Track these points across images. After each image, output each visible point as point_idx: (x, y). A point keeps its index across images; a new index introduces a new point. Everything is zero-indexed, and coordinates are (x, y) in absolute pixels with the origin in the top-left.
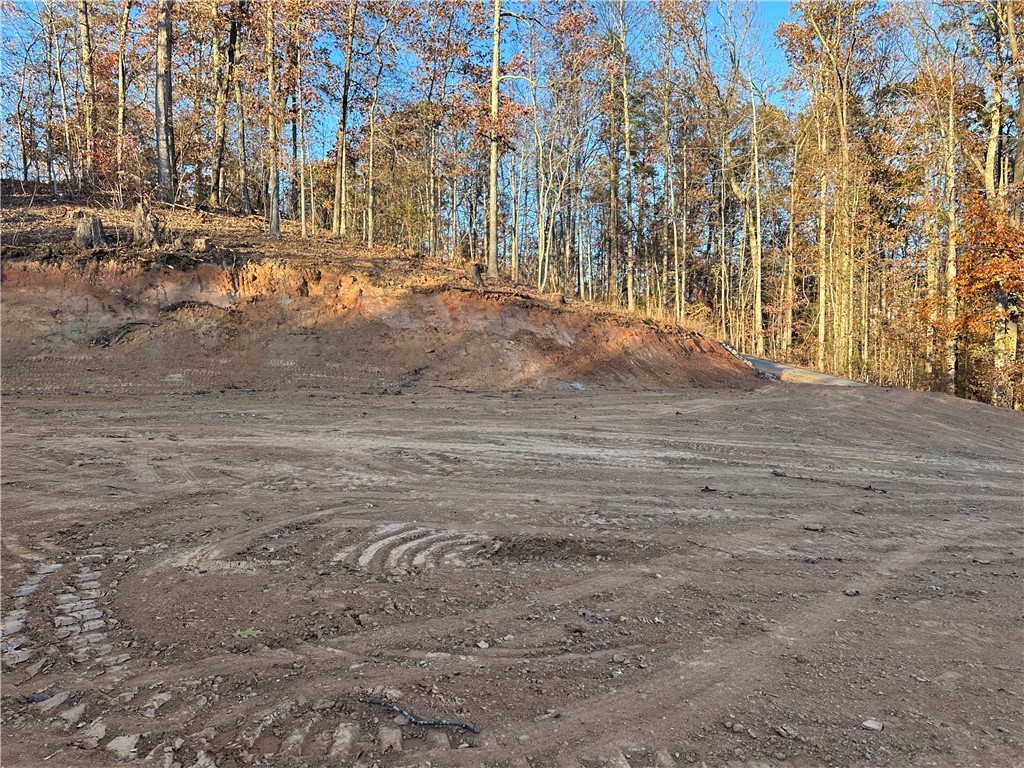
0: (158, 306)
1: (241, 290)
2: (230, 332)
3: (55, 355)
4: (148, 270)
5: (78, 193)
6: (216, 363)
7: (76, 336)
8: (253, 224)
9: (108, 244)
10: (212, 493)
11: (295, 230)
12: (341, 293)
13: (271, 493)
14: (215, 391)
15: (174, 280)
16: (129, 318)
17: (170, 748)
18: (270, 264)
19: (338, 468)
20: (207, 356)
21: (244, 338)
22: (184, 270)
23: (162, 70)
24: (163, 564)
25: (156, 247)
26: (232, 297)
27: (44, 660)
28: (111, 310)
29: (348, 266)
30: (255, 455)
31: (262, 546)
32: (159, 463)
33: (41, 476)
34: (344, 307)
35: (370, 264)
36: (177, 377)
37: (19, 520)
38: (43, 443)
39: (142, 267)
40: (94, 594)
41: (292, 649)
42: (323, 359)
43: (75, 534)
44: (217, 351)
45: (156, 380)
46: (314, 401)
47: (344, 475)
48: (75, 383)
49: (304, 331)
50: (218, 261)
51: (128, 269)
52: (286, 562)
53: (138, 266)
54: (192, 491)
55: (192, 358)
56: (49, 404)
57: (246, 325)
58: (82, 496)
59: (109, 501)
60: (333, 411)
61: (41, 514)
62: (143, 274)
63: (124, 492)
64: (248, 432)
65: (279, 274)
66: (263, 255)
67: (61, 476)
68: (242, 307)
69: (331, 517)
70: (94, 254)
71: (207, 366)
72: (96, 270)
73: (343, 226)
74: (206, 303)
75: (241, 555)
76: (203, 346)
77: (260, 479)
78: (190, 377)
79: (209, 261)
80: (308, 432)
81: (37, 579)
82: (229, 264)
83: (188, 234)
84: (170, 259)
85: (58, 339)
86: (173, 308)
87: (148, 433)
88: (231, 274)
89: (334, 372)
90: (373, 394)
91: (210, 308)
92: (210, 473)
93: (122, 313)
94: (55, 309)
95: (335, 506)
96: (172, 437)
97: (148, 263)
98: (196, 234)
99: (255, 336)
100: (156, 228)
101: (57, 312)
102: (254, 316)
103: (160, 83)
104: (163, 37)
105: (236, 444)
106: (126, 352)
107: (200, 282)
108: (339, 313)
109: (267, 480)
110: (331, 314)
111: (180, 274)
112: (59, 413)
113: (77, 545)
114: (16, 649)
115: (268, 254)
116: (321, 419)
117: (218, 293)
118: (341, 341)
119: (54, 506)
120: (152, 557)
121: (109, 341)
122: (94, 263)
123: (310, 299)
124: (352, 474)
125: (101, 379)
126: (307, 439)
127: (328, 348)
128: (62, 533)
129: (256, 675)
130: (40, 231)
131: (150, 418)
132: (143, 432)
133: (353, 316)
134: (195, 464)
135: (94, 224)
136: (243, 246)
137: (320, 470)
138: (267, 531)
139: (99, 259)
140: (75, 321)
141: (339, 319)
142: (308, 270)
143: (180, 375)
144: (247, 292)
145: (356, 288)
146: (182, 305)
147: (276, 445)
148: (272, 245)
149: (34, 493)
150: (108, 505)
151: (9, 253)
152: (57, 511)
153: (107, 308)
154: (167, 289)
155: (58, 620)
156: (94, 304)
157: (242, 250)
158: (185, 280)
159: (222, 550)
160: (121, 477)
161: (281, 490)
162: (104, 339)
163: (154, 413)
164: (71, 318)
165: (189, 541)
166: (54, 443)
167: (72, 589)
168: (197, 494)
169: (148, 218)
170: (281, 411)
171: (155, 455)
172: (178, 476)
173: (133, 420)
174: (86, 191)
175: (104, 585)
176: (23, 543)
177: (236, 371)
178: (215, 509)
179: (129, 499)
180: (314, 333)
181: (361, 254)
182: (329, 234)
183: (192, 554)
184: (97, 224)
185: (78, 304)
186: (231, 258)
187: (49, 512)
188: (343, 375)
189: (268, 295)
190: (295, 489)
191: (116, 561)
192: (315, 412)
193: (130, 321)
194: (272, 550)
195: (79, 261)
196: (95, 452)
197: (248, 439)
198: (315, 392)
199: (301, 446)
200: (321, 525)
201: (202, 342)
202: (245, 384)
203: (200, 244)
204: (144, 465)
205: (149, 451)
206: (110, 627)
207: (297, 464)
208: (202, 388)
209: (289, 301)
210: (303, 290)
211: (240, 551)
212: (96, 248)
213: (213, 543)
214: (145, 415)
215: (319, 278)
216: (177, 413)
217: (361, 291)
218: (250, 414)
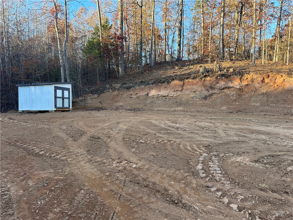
0: (219, 88)
1: (243, 83)
2: (239, 95)
3: (195, 102)
4: (217, 79)
5: (200, 61)
6: (235, 104)
7: (199, 97)
8: (246, 63)
9: (207, 73)
10: (242, 142)
11: (260, 62)
12: (276, 81)
13: (261, 144)
14: (235, 112)
15: (223, 81)
16: (212, 92)
17: (248, 212)
18: (252, 74)
19: (282, 139)
20: (233, 102)
21: (243, 97)
22: (227, 78)
23: (222, 24)
24: (233, 159)
25: (219, 72)
26: (240, 85)
27: (209, 178)
28: (208, 90)
29: (279, 72)
30: (253, 132)
31: (262, 160)
32: (225, 131)
33: (198, 132)
34: (277, 86)
35: (288, 70)
36: (224, 108)
37: (195, 142)
38: (196, 123)
39: (216, 78)
40: (217, 164)
41: (280, 194)
42: (269, 103)
43: (209, 147)
44: (235, 100)
45: (218, 108)
46: (266, 116)
47: (285, 142)
48: (199, 109)
49: (263, 94)
50: (236, 75)
51: (212, 79)
52: (271, 166)
53: (215, 78)
54: (236, 140)
55: (228, 103)
56: (194, 114)
57: (244, 93)
58: (208, 138)
59: (215, 140)
60: (274, 120)
61: (199, 141)
62: (216, 80)
63: (218, 138)
64: (248, 125)
65: (255, 77)
66: (250, 71)
67: (202, 132)
68: (243, 88)
69: (284, 155)
70: (204, 76)
71: (232, 105)
72: (204, 80)
73: (277, 58)
74: (232, 87)
75: (256, 161)
76: (231, 99)
77: (256, 139)
78: (228, 108)
79: (234, 75)
80: (268, 126)
81: (203, 157)
82: (239, 75)
83: (228, 68)
84: (223, 75)
85: (195, 98)
86: (223, 89)
87: (220, 123)
88: (240, 78)
89: (273, 107)
90: (288, 115)
91: (234, 88)
92: (240, 136)
93: (210, 91)
94: (194, 91)
95: (284, 151)
96: (227, 124)
97: (217, 77)
98: (230, 67)
99: (247, 96)
100: (219, 67)
101: (195, 91)
102: (246, 90)
103: (221, 28)
104: (222, 15)
105: (246, 128)
106: (211, 101)
107: (231, 81)
108: (275, 88)
109: (258, 140)
110: (272, 88)
111: (226, 79)
112: (196, 116)
113: (210, 150)
114: (202, 173)
115: (251, 71)
116: (271, 122)
117: (236, 83)
118: (276, 97)
119: (202, 139)
120: (230, 156)
121: (207, 98)
122: (204, 78)
123: (265, 84)
124: (288, 142)
125: (205, 108)
126: (268, 128)
127: (271, 99)
128: (206, 146)
129: (270, 199)
130: (192, 72)
131: (219, 119)
132: (219, 123)
133: (281, 88)
134: (235, 133)
135: (204, 68)
136: (244, 69)
137: (276, 139)
138: (262, 156)
139: (205, 77)
140: (199, 93)
141: (276, 89)
142: (265, 75)
143: (225, 107)
144: (244, 83)
145: (282, 79)
146: (226, 88)
147: (258, 129)
148: (253, 68)
149: (197, 135)
150: (215, 141)
151: (186, 78)
152: (203, 141)
153: (206, 90)
154: (222, 84)
155: (210, 168)
156: (204, 89)
157: (243, 71)
158: (227, 81)
159: (249, 159)
160: (216, 134)
161: (263, 143)
162: (205, 98)
163: (219, 118)
164: (198, 93)
165: (238, 154)
166: (198, 123)
167: (211, 161)
168: (238, 141)
169: (218, 65)
170: (257, 119)
171: (224, 129)
172: (231, 135)
173: (215, 119)
174: (202, 60)
175: (219, 162)
176: (198, 147)
177: (241, 106)
178: (244, 146)
179: (220, 140)
180: (266, 94)
181: (284, 67)
182: (271, 62)
183: (241, 158)
184: (205, 68)
185: (200, 89)
186: (240, 73)
187: (202, 140)
188: (277, 108)
189: (251, 83)
190: (268, 144)
191: (220, 156)
192: (268, 120)
193: (212, 93)
194: (265, 162)
195: (200, 78)
196: (208, 127)
197: (249, 127)
198: (266, 113)
199: (266, 130)
200: (281, 157)
201: (231, 98)
202: (244, 110)
203: (231, 70)
204: (221, 131)
205: (222, 128)
206: (223, 173)
207: (267, 136)
208: (231, 111)
209: (258, 85)
210: (263, 81)
211: (255, 160)
212: (205, 74)
213: (246, 156)
214: (217, 118)
215: (269, 77)
216: (225, 118)
217: (284, 80)
218: (247, 119)
